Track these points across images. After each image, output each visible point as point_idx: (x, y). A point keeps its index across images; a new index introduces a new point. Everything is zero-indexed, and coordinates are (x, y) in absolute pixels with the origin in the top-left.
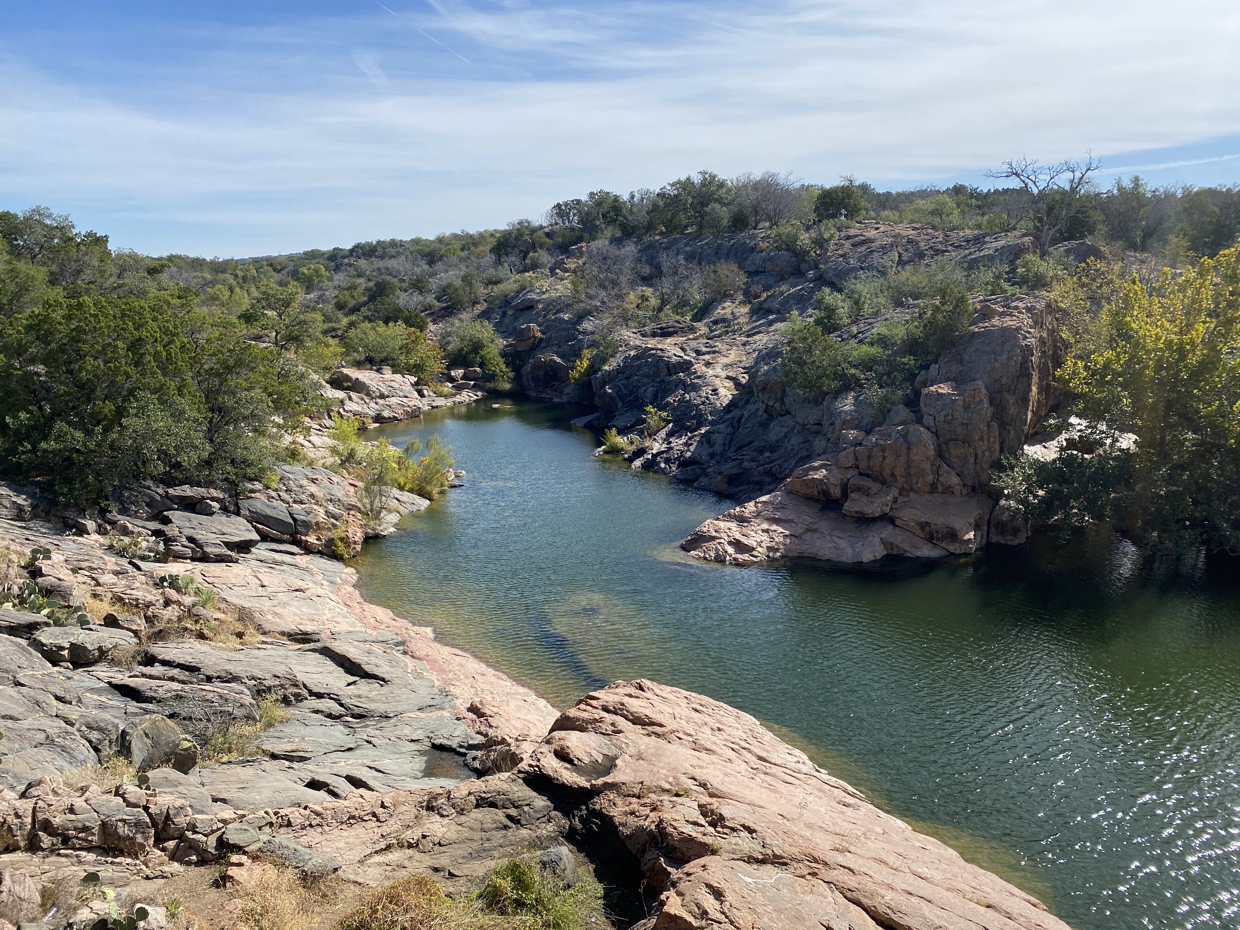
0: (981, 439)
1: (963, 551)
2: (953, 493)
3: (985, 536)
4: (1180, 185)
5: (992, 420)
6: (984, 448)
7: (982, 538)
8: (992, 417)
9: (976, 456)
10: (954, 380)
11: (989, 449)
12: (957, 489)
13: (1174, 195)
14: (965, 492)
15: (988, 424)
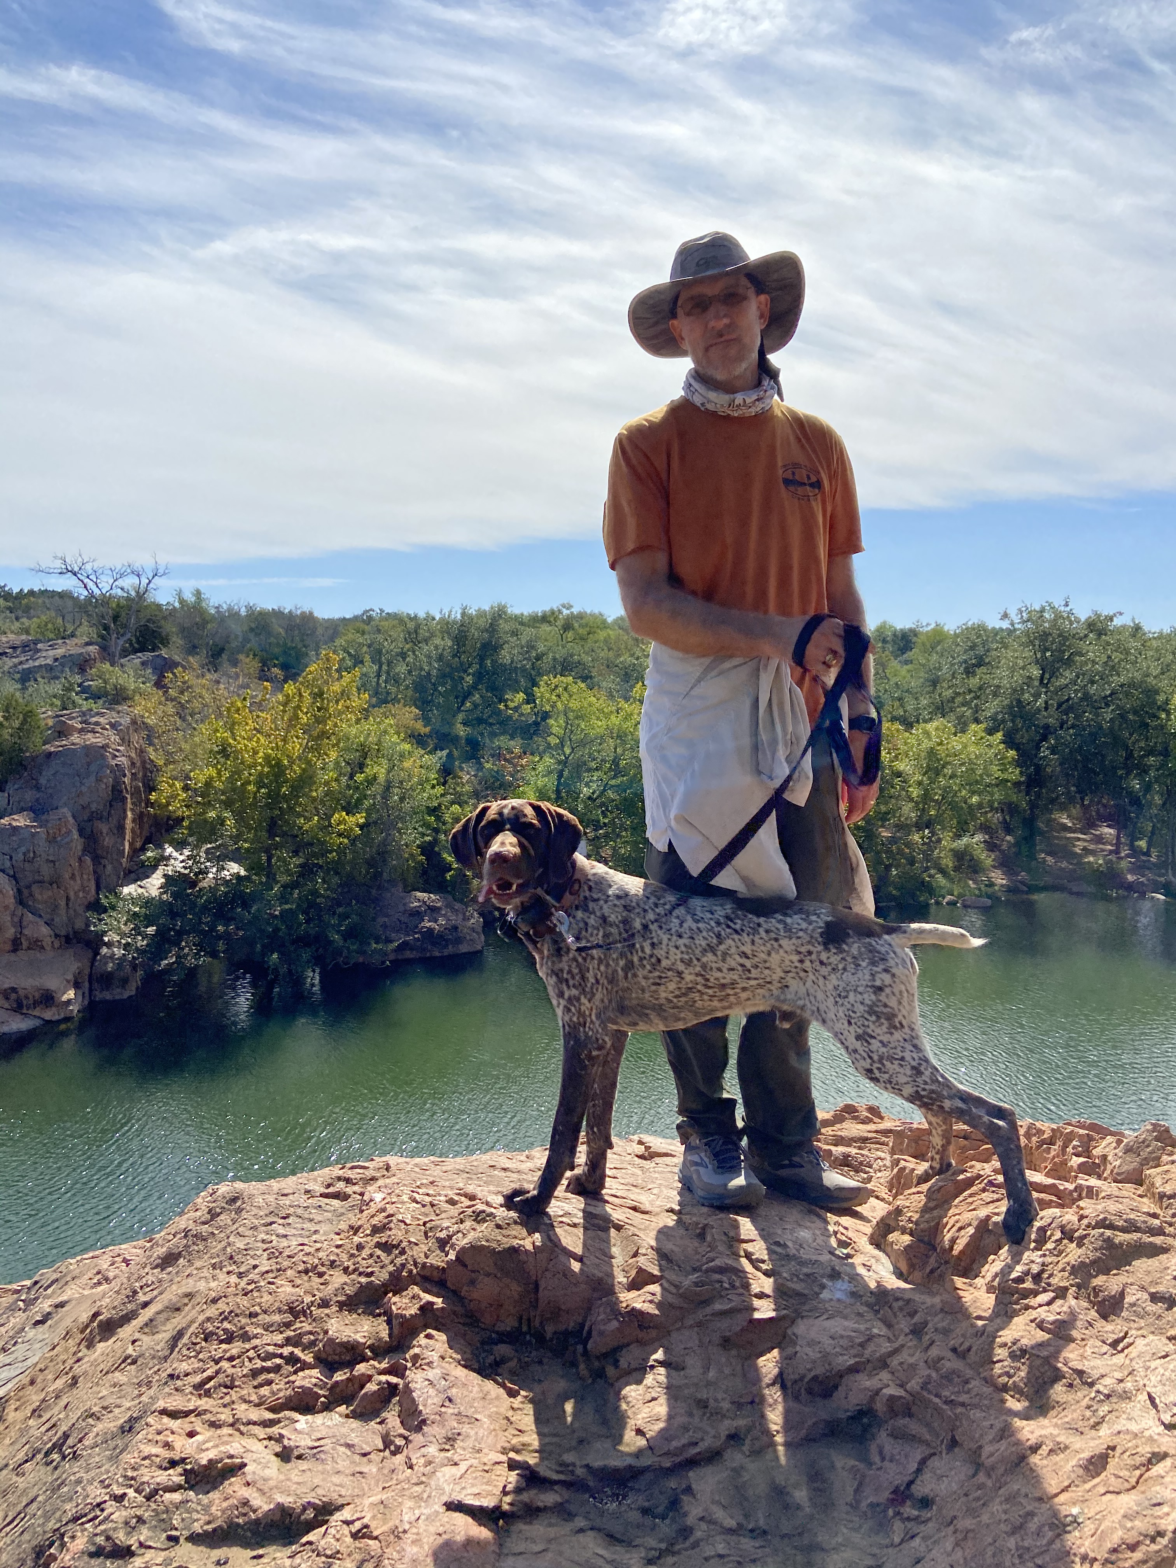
0: (73, 877)
1: (62, 1016)
2: (43, 947)
3: (87, 994)
4: (243, 603)
5: (83, 855)
6: (76, 888)
7: (83, 997)
8: (84, 850)
9: (68, 899)
10: (31, 809)
11: (83, 888)
12: (47, 942)
13: (237, 614)
14: (57, 944)
15: (80, 859)
